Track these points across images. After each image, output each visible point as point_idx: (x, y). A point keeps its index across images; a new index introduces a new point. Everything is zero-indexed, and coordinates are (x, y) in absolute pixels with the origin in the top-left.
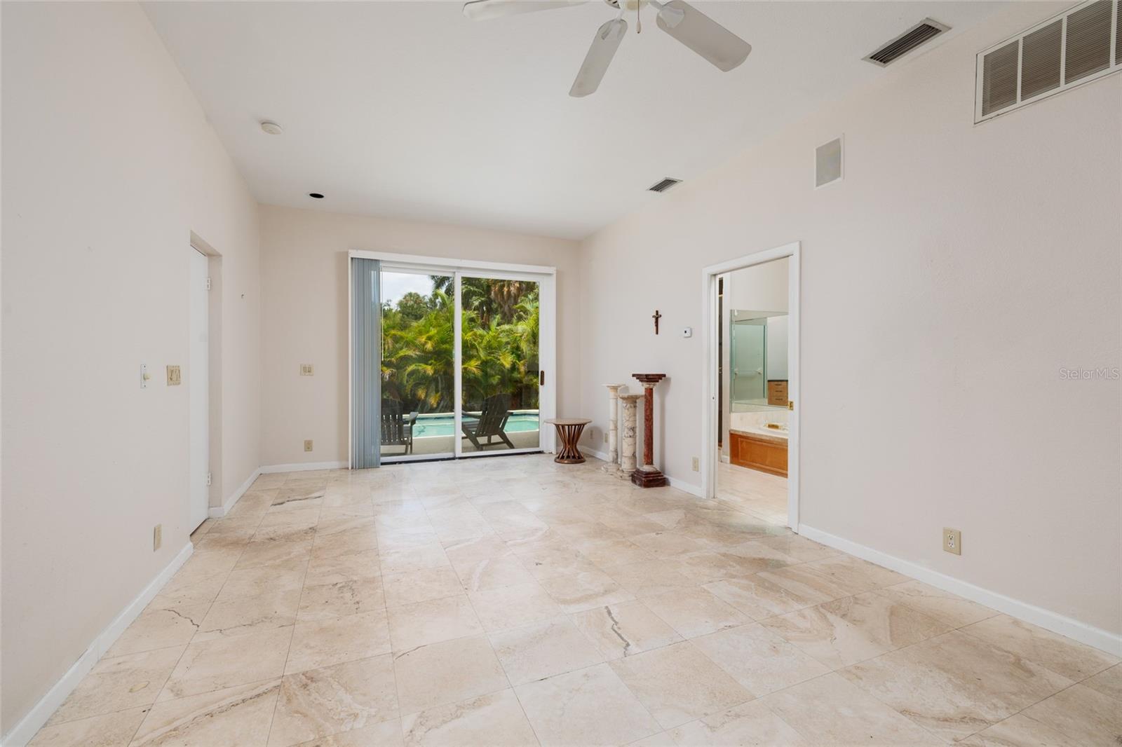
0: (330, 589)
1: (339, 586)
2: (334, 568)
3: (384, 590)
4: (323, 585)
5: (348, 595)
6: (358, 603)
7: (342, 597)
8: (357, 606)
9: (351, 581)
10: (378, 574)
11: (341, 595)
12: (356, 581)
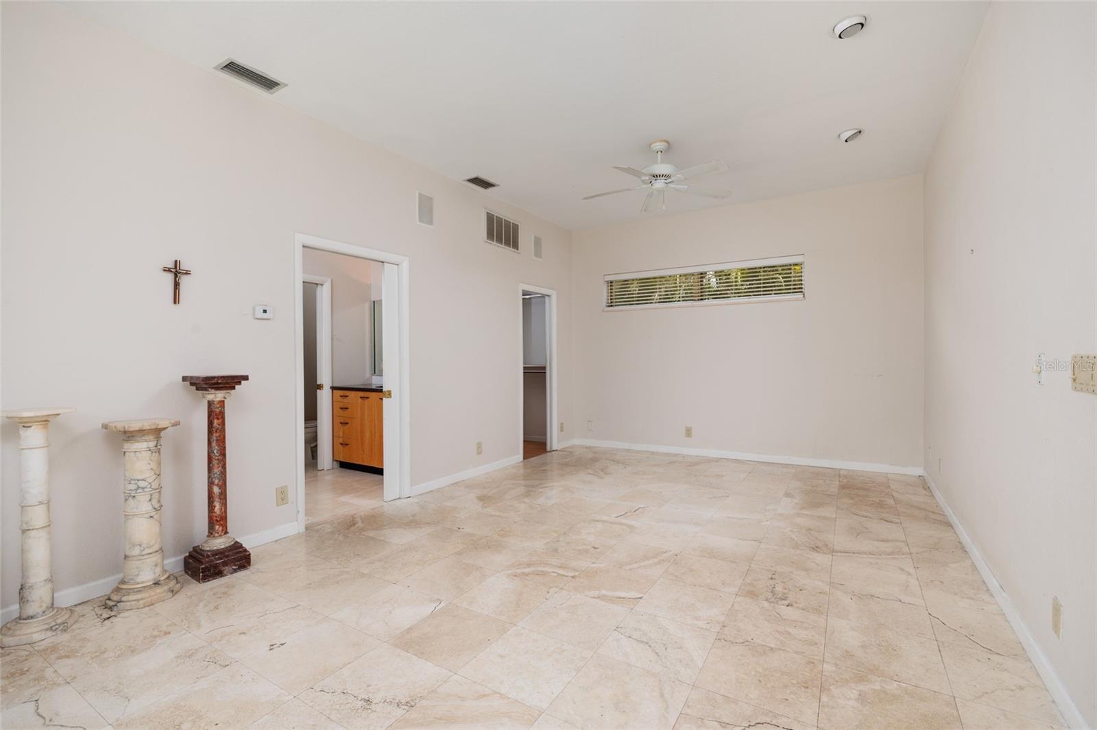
0: (796, 602)
1: (786, 602)
2: (787, 629)
3: (744, 580)
4: (803, 609)
5: (779, 589)
6: (772, 579)
7: (786, 589)
8: (773, 576)
9: (771, 602)
10: (738, 599)
11: (786, 591)
12: (767, 600)
